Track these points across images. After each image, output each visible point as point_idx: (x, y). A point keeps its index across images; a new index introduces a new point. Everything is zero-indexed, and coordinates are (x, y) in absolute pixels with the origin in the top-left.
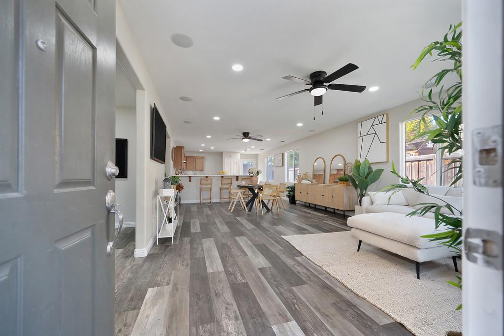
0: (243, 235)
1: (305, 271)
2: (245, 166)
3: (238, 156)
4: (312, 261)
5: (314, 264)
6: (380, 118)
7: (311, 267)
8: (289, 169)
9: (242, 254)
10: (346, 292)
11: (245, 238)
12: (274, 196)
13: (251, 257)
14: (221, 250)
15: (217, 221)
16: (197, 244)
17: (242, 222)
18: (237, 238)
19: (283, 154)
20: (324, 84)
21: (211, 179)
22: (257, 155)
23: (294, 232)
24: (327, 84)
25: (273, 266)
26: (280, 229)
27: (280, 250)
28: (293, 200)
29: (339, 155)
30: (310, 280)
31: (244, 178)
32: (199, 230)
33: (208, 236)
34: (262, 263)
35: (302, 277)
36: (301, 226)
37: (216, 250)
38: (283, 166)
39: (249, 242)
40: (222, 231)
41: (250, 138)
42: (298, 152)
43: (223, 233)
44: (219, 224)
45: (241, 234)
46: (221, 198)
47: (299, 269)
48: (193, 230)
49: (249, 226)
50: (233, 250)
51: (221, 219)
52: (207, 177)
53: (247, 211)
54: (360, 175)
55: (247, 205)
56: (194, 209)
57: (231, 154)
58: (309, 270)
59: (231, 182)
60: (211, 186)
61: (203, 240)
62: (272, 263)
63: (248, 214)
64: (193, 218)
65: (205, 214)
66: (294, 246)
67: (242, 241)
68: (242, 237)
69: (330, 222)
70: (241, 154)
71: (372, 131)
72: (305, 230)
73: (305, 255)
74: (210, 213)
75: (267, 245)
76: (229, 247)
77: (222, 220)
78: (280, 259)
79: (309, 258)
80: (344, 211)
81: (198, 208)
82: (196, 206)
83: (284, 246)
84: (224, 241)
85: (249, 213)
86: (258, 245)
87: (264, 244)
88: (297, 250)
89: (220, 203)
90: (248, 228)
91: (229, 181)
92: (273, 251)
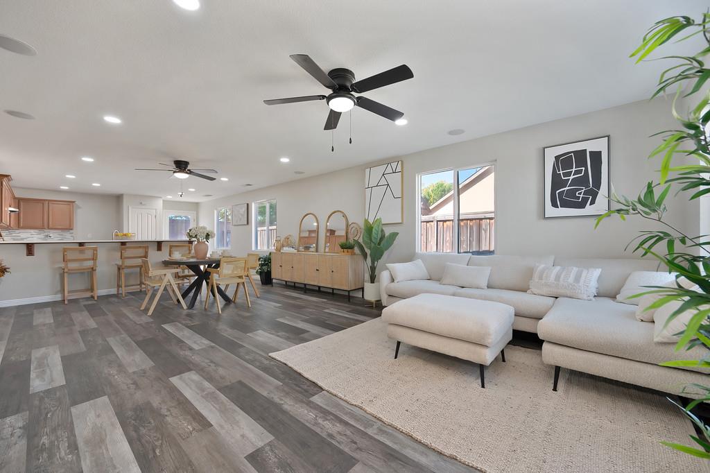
0: (189, 370)
1: (339, 427)
2: (173, 222)
3: (159, 203)
4: (343, 397)
5: (349, 407)
6: (394, 165)
7: (346, 414)
8: (259, 229)
9: (195, 424)
10: (422, 453)
11: (193, 376)
12: (240, 277)
13: (221, 426)
14: (136, 430)
15: (113, 342)
16: (54, 430)
17: (179, 334)
18: (175, 380)
19: (248, 204)
20: (352, 93)
21: (95, 249)
22: (197, 204)
23: (288, 339)
24: (356, 95)
25: (277, 438)
26: (261, 339)
27: (277, 388)
28: (266, 278)
29: (338, 211)
30: (358, 448)
31: (173, 245)
32: (60, 380)
33: (91, 394)
34: (251, 436)
35: (342, 447)
36: (294, 325)
37: (119, 431)
38: (248, 223)
39: (206, 384)
40: (131, 370)
41: (190, 172)
42: (274, 202)
43: (134, 373)
44: (119, 351)
45: (183, 367)
46: (119, 286)
47: (329, 427)
48: (37, 384)
49: (197, 342)
50: (169, 419)
51: (124, 335)
52: (81, 244)
53: (185, 307)
54: (371, 240)
55: (184, 296)
56: (44, 319)
57: (142, 199)
58: (346, 424)
59: (146, 253)
60: (95, 264)
61: (73, 410)
62: (271, 428)
63: (188, 315)
64: (39, 347)
65: (77, 328)
66: (301, 371)
67: (188, 385)
68: (186, 375)
69: (335, 311)
70: (163, 201)
71: (383, 182)
72: (304, 331)
73: (327, 389)
74: (92, 323)
75: (246, 381)
76: (156, 413)
77: (128, 339)
78: (285, 412)
79: (334, 392)
80: (349, 291)
81: (55, 315)
82: (49, 309)
83: (282, 376)
84: (139, 397)
85: (190, 311)
86: (227, 387)
87: (240, 382)
88: (307, 379)
89: (117, 296)
90: (196, 347)
91: (140, 252)
92: (265, 394)
